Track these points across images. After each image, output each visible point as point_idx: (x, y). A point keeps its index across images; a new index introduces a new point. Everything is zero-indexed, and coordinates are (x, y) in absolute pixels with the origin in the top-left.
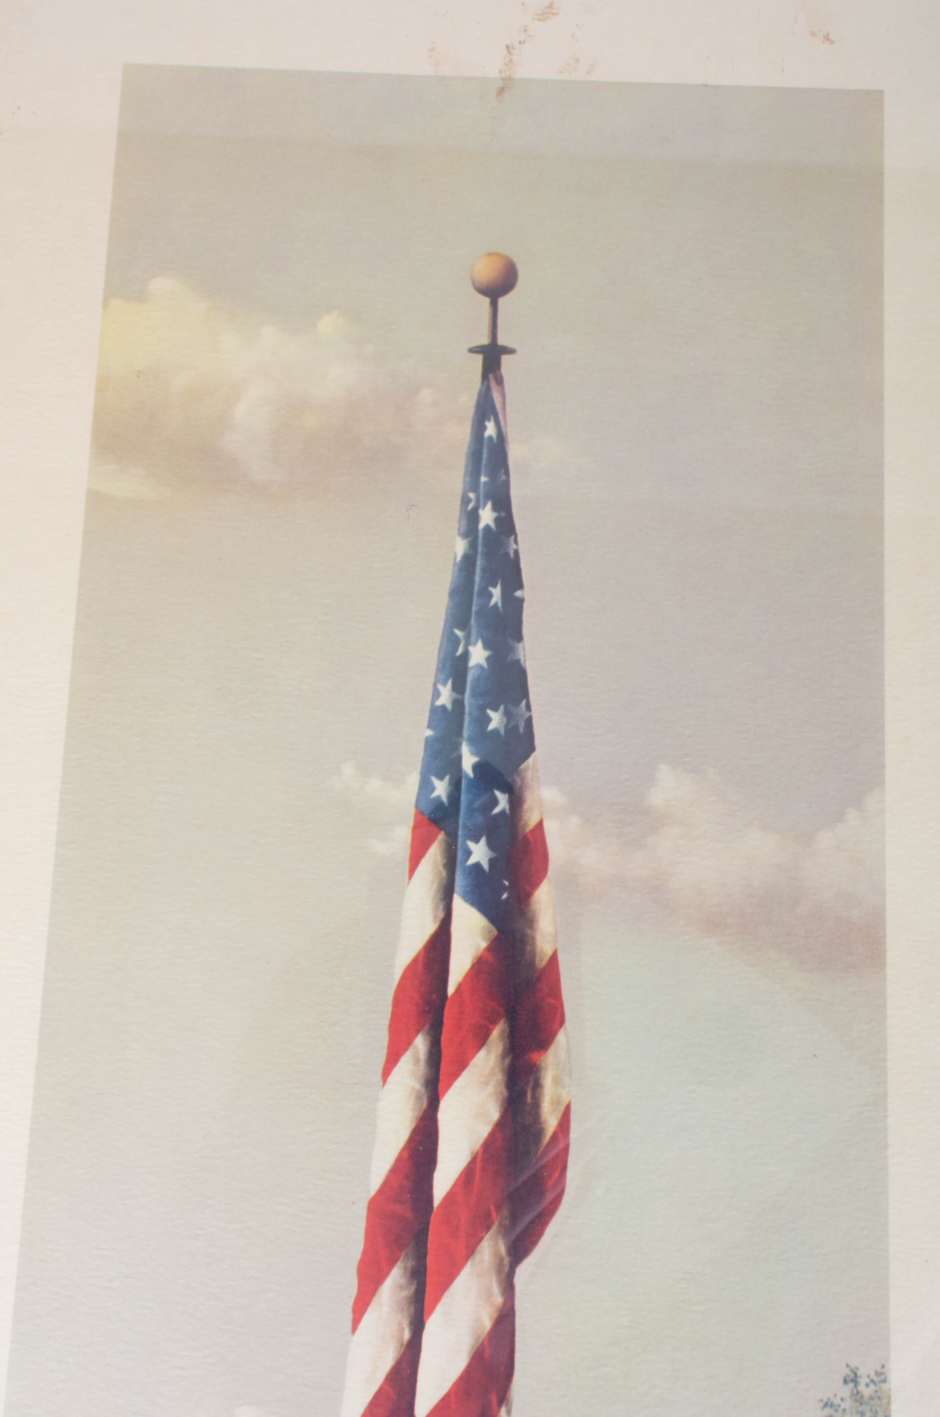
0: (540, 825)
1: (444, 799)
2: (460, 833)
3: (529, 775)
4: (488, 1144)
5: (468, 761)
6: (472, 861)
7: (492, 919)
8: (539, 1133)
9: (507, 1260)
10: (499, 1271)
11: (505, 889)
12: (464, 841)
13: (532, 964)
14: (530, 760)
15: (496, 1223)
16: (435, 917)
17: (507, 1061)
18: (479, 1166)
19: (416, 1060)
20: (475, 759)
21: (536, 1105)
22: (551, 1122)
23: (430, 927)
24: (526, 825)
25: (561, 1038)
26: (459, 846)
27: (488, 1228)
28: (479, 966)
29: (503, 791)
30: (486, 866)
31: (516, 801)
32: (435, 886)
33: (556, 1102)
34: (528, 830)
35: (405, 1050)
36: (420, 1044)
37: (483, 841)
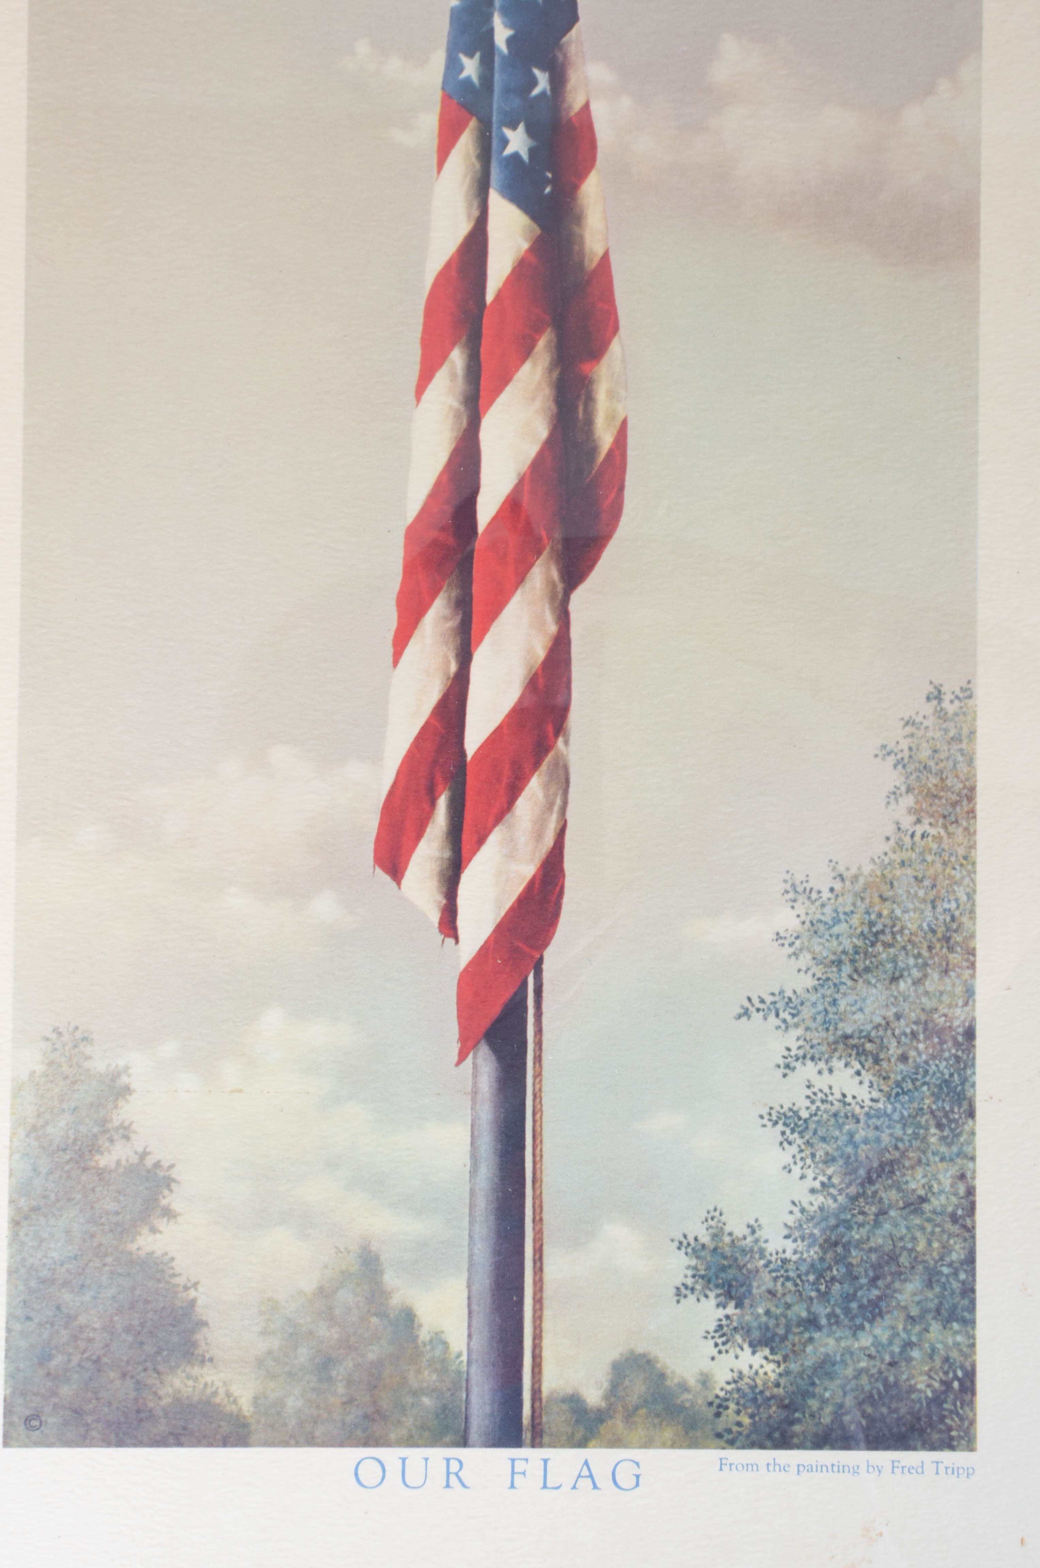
0: (586, 107)
1: (475, 79)
2: (494, 119)
3: (572, 50)
4: (537, 464)
5: (502, 34)
6: (509, 150)
7: (534, 216)
8: (593, 450)
9: (560, 587)
10: (553, 597)
11: (548, 182)
12: (499, 129)
13: (581, 265)
14: (574, 32)
15: (548, 549)
16: (469, 216)
17: (555, 374)
18: (527, 488)
19: (453, 375)
20: (509, 33)
21: (589, 422)
22: (605, 439)
23: (464, 228)
24: (570, 108)
25: (615, 347)
26: (494, 134)
27: (539, 553)
28: (521, 269)
29: (543, 69)
30: (525, 156)
31: (558, 80)
32: (468, 179)
33: (611, 417)
34: (572, 114)
35: (441, 364)
36: (457, 357)
37: (521, 128)
